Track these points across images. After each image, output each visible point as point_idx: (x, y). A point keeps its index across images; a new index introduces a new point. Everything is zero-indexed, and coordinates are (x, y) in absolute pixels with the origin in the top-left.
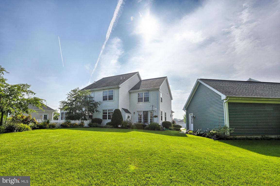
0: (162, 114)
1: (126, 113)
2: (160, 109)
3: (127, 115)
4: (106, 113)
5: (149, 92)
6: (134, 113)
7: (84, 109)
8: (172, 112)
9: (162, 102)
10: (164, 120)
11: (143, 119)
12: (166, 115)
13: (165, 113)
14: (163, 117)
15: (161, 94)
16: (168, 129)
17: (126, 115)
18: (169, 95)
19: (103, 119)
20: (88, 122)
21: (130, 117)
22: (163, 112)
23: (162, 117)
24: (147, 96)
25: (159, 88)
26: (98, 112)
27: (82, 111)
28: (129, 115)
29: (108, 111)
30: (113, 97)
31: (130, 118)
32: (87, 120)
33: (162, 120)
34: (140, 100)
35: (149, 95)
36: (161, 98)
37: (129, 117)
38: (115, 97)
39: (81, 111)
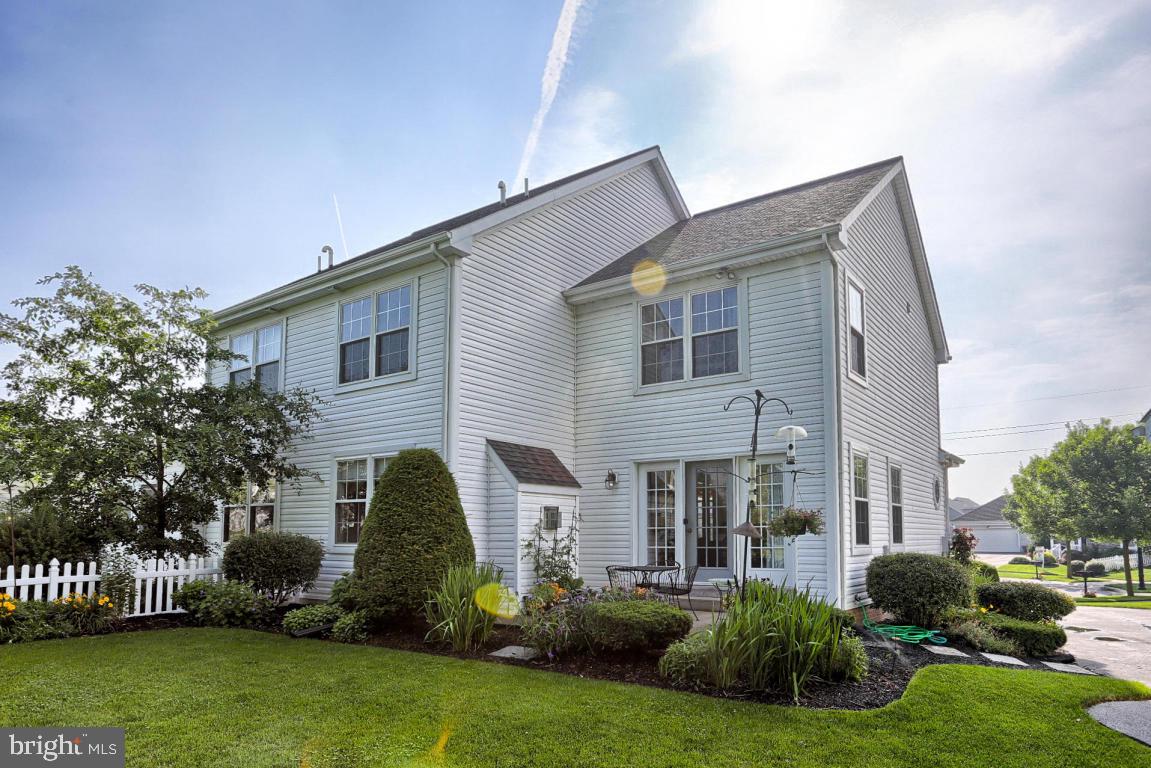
0: (861, 488)
1: (523, 487)
2: (844, 438)
3: (530, 502)
4: (363, 488)
5: (737, 280)
6: (612, 478)
8: (949, 461)
9: (861, 371)
10: (880, 541)
11: (688, 531)
12: (896, 494)
13: (895, 476)
14: (872, 509)
15: (854, 297)
16: (929, 627)
17: (521, 497)
18: (916, 321)
20: (192, 571)
21: (566, 521)
22: (870, 461)
23: (862, 510)
24: (715, 319)
25: (833, 234)
28: (551, 502)
29: (369, 467)
30: (406, 343)
31: (562, 532)
33: (863, 536)
34: (657, 365)
35: (740, 307)
36: (854, 332)
37: (552, 518)
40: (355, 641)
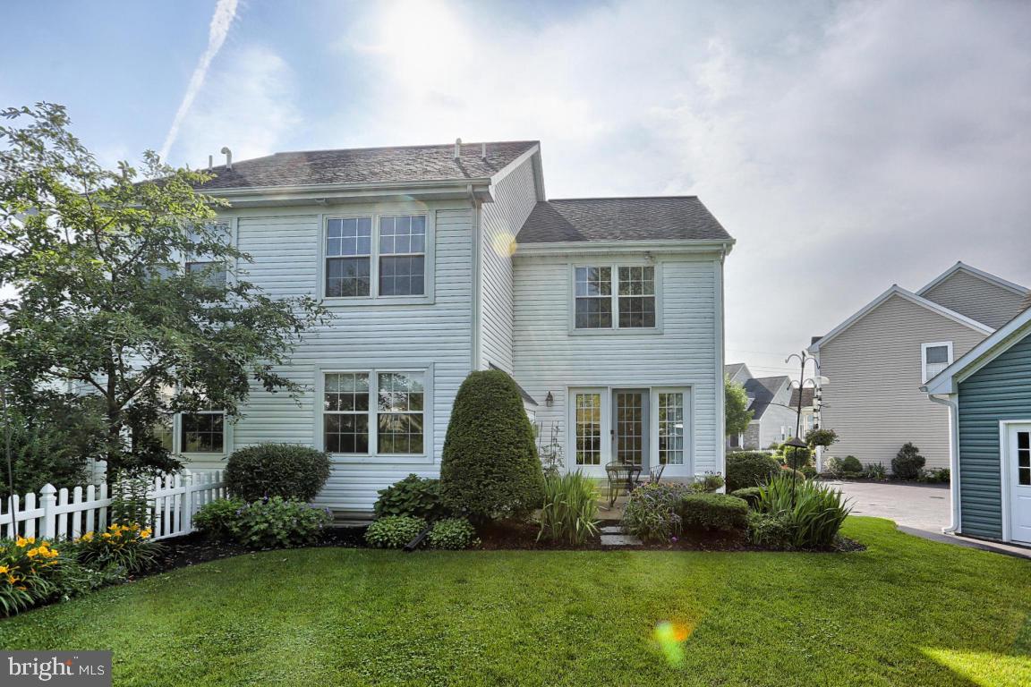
4: (363, 401)
5: (655, 262)
6: (551, 398)
7: (136, 361)
11: (613, 439)
19: (332, 445)
20: (188, 489)
25: (729, 245)
26: (282, 391)
27: (111, 385)
29: (372, 383)
30: (421, 269)
32: (172, 466)
34: (592, 314)
35: (657, 282)
38: (440, 276)
39: (102, 379)
40: (469, 547)
